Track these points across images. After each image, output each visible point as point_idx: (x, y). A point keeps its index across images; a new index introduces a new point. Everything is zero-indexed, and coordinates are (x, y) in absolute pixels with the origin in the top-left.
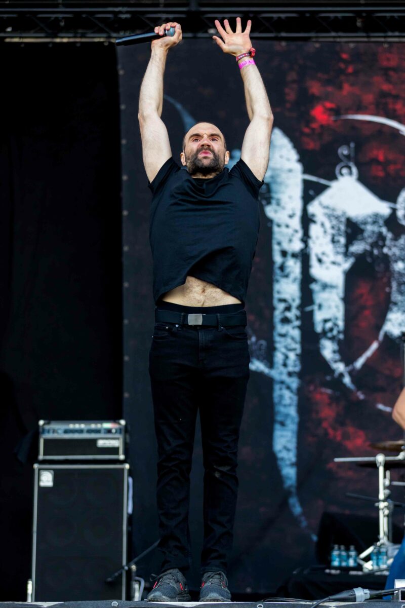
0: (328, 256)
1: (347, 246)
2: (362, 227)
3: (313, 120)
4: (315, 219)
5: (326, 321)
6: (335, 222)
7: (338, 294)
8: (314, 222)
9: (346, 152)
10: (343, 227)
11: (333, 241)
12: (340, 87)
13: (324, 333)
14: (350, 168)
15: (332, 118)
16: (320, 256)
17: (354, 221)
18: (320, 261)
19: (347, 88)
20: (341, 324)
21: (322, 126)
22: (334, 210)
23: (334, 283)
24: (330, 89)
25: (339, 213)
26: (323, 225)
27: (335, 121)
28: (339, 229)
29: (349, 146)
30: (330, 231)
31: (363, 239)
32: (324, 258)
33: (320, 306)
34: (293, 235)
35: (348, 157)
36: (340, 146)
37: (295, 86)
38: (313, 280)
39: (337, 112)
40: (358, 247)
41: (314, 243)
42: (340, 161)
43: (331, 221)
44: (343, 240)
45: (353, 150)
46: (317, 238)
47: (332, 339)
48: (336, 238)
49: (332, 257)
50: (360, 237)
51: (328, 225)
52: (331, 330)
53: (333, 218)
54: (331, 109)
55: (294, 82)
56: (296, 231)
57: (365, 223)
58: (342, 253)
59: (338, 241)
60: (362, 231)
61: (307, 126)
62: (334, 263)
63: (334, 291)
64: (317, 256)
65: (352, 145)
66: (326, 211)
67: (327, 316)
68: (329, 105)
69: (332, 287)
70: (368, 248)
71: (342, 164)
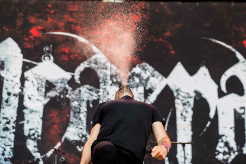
0: (35, 96)
1: (46, 93)
2: (55, 84)
3: (31, 34)
4: (28, 79)
5: (31, 130)
6: (39, 81)
7: (39, 116)
8: (28, 80)
9: (47, 49)
10: (44, 84)
11: (38, 90)
12: (46, 19)
13: (29, 136)
14: (49, 57)
15: (41, 34)
16: (30, 96)
17: (51, 81)
18: (30, 98)
19: (50, 20)
20: (40, 132)
21: (35, 38)
22: (39, 76)
23: (37, 110)
24: (40, 20)
25: (42, 77)
26: (32, 82)
27: (42, 35)
28: (42, 85)
29: (50, 47)
30: (36, 85)
31: (55, 90)
32: (32, 97)
33: (28, 122)
34: (15, 85)
35: (49, 52)
36: (44, 46)
37: (22, 19)
38: (25, 108)
39: (44, 31)
40: (52, 94)
41: (27, 90)
42: (44, 53)
43: (37, 81)
44: (44, 90)
45: (51, 48)
46: (29, 87)
47: (34, 139)
48: (40, 89)
49: (37, 97)
50: (53, 89)
51: (35, 82)
52: (34, 135)
53: (38, 80)
54: (40, 30)
55: (22, 17)
56: (17, 84)
57: (57, 83)
58: (43, 96)
59: (41, 90)
60: (55, 86)
61: (27, 37)
62: (38, 100)
63: (37, 114)
64: (28, 96)
65: (51, 46)
66: (35, 76)
67: (32, 127)
68: (39, 28)
69: (36, 112)
70: (58, 94)
71: (45, 55)
